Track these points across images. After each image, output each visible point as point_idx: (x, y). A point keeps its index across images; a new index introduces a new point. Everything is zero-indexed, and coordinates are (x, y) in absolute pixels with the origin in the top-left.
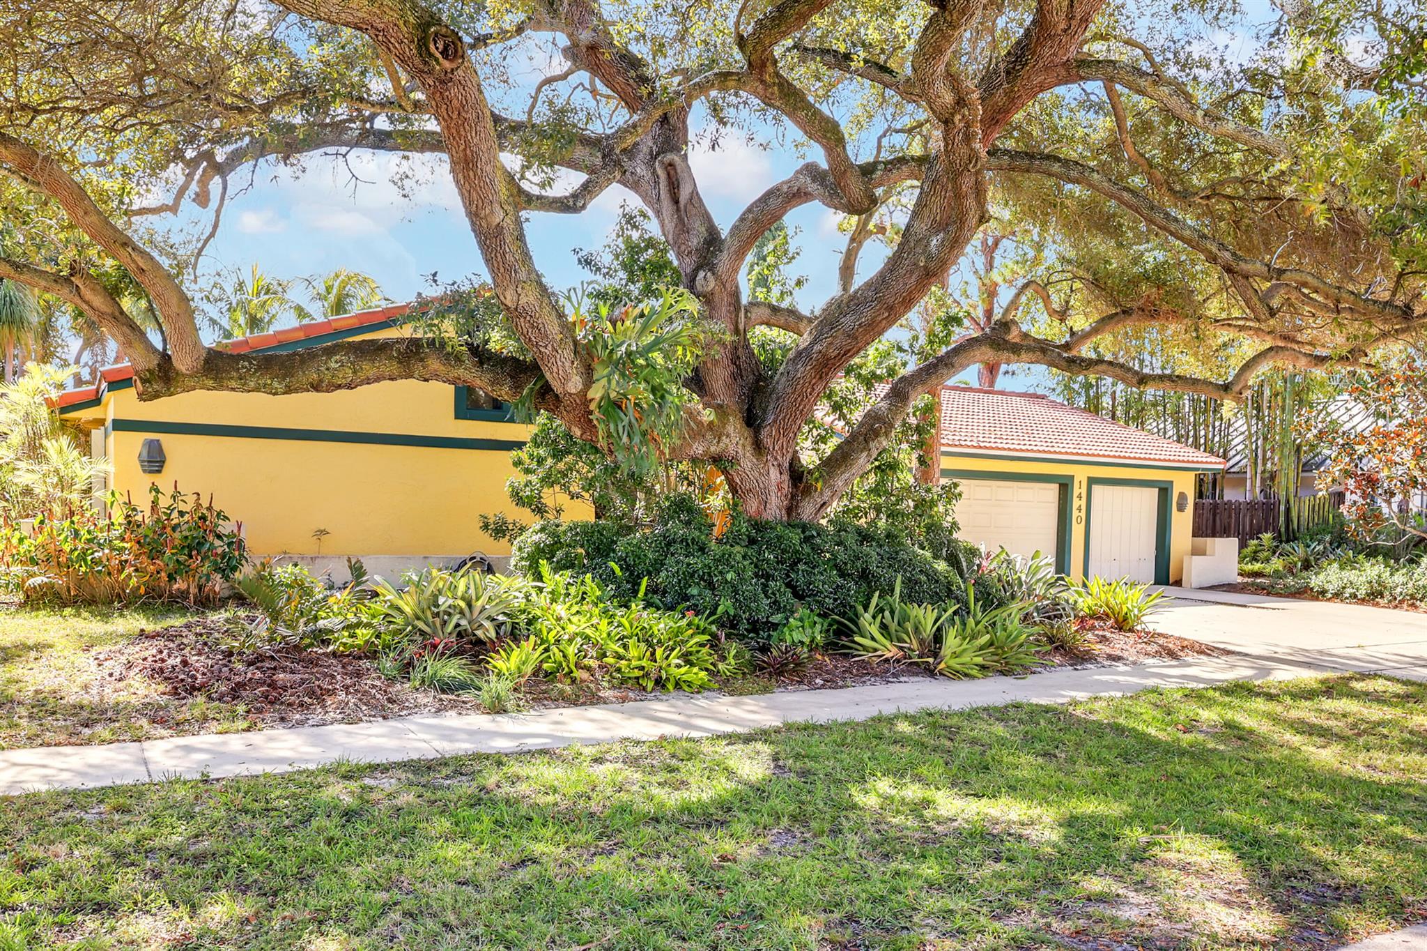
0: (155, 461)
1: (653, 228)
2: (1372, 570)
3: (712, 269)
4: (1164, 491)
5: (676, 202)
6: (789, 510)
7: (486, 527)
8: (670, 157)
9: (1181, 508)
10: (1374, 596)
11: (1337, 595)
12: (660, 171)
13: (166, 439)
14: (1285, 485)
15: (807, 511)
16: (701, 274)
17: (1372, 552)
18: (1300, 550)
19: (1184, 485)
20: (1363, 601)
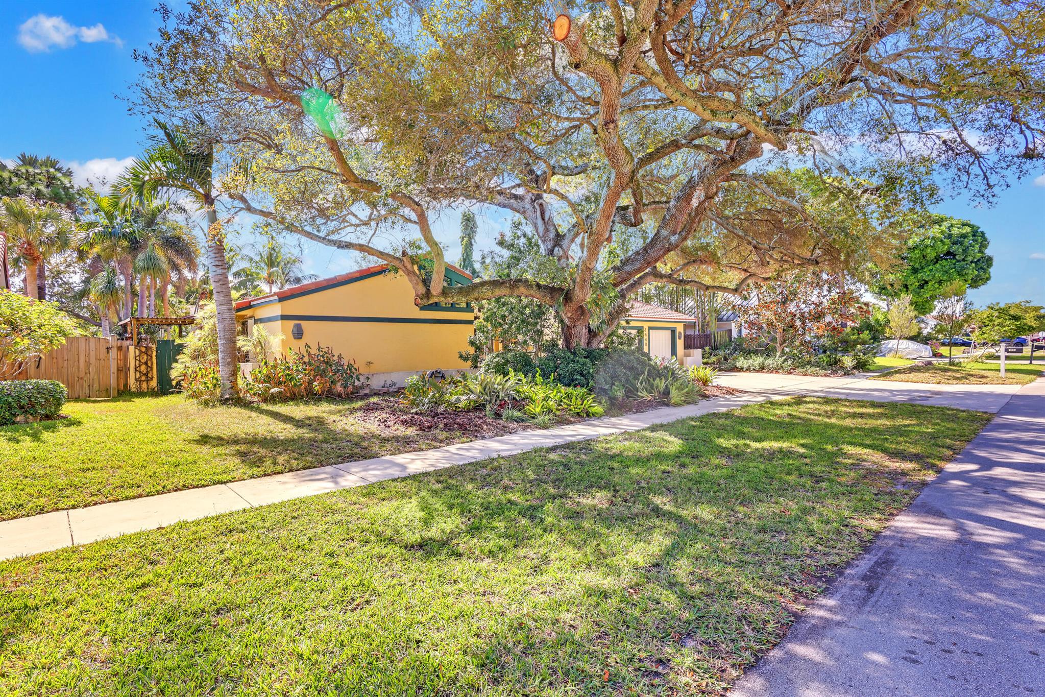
0: (298, 334)
1: (529, 230)
2: (758, 360)
3: (561, 247)
4: (673, 331)
5: (543, 219)
6: (588, 343)
7: (461, 356)
8: (541, 201)
9: (680, 338)
10: (762, 369)
11: (748, 370)
12: (537, 207)
13: (303, 323)
14: (713, 327)
15: (595, 343)
16: (556, 249)
17: (756, 352)
18: (721, 353)
19: (680, 328)
20: (758, 371)
